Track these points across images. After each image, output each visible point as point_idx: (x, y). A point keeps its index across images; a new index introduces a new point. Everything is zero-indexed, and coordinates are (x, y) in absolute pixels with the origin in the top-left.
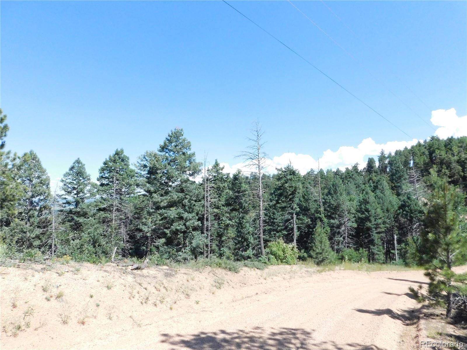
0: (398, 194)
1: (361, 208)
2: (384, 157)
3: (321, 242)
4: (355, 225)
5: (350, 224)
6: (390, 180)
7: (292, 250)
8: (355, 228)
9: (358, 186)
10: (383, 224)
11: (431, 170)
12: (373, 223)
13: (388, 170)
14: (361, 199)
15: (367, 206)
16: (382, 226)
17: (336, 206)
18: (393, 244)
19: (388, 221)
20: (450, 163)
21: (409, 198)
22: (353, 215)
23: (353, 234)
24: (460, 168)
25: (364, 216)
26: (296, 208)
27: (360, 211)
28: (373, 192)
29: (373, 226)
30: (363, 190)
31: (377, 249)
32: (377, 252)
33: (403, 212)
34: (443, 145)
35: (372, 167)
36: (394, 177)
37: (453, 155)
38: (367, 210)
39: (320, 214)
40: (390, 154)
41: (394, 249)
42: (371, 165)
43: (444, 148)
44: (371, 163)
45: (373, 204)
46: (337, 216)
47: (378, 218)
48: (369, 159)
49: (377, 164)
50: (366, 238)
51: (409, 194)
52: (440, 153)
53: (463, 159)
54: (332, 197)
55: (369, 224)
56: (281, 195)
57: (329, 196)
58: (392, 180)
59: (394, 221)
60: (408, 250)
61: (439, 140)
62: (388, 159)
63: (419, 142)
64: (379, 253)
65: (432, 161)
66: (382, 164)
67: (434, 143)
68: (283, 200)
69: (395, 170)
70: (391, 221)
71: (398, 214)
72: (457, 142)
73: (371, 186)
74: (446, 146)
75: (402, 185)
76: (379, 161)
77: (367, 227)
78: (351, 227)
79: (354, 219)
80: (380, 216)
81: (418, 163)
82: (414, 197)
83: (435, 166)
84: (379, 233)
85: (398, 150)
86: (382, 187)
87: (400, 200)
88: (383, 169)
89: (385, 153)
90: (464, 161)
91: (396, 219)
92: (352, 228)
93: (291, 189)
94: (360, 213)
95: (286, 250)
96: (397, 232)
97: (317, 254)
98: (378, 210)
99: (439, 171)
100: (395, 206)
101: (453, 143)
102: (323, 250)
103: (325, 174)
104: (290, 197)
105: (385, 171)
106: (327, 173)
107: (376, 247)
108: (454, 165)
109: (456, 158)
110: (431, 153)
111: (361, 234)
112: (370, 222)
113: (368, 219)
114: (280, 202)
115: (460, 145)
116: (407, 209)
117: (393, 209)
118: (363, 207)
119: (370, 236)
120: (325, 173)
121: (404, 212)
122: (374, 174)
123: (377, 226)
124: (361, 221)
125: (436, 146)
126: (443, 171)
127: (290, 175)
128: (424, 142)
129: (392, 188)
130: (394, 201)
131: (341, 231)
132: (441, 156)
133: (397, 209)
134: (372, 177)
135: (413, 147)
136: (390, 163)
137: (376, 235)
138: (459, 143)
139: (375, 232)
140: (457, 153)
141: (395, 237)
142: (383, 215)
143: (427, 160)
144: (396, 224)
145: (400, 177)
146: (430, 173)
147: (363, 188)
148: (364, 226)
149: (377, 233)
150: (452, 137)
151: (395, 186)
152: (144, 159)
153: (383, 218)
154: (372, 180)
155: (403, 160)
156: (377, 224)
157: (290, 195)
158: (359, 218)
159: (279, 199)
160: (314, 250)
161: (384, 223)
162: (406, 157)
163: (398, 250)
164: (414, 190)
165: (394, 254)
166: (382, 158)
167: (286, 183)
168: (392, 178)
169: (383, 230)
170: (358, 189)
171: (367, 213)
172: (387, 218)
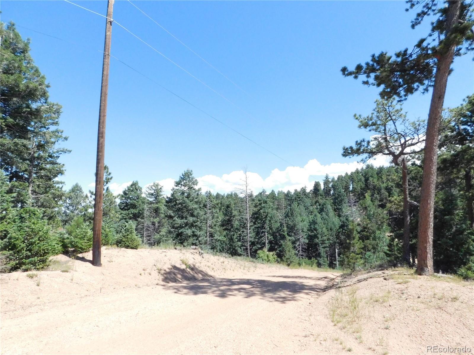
0: (339, 216)
1: (311, 228)
2: (329, 181)
3: (289, 251)
4: (307, 241)
5: (302, 240)
6: (333, 203)
7: (273, 256)
8: (307, 244)
9: (307, 208)
10: (328, 241)
11: (366, 194)
12: (320, 240)
13: (331, 193)
14: (311, 220)
15: (315, 226)
16: (327, 242)
17: (292, 226)
18: (335, 257)
19: (331, 238)
20: (381, 190)
21: (347, 219)
22: (305, 233)
23: (305, 248)
24: (387, 194)
25: (313, 234)
26: (267, 228)
27: (310, 230)
28: (319, 213)
29: (320, 242)
30: (312, 212)
31: (323, 261)
32: (323, 263)
33: (342, 231)
34: (375, 173)
35: (318, 190)
36: (337, 201)
37: (383, 182)
38: (315, 229)
39: (284, 233)
40: (333, 179)
41: (335, 261)
42: (317, 188)
43: (376, 176)
44: (317, 185)
45: (320, 225)
46: (293, 234)
47: (323, 235)
48: (316, 182)
49: (322, 187)
50: (314, 252)
51: (347, 216)
52: (373, 180)
53: (390, 187)
54: (290, 219)
55: (316, 240)
56: (257, 218)
57: (288, 218)
58: (334, 203)
59: (336, 237)
60: (345, 260)
61: (373, 168)
62: (331, 183)
63: (357, 169)
64: (324, 263)
65: (367, 187)
66: (326, 187)
67: (369, 171)
68: (259, 222)
69: (337, 194)
70: (334, 238)
71: (339, 233)
72: (386, 171)
73: (318, 209)
74: (378, 174)
75: (343, 208)
76: (324, 185)
77: (315, 243)
78: (303, 242)
79: (305, 237)
80: (325, 234)
81: (356, 188)
82: (351, 219)
83: (369, 191)
84: (324, 248)
85: (340, 175)
86: (327, 210)
87: (341, 220)
88: (327, 192)
89: (329, 177)
90: (391, 188)
91: (338, 237)
92: (305, 244)
93: (264, 214)
94: (310, 231)
95: (269, 256)
96: (338, 247)
97: (287, 259)
98: (324, 229)
99: (372, 195)
100: (337, 226)
101: (383, 172)
102: (291, 256)
103: (277, 196)
104: (263, 220)
105: (329, 194)
106: (278, 194)
107: (322, 258)
108: (383, 191)
109: (385, 185)
110: (367, 180)
111: (310, 249)
112: (318, 238)
113: (316, 236)
114: (256, 223)
115: (388, 174)
116: (345, 228)
117: (335, 229)
118: (312, 226)
119: (317, 250)
120: (276, 194)
121: (344, 231)
122: (320, 197)
123: (323, 242)
124: (311, 238)
125: (370, 174)
126: (375, 195)
127: (264, 203)
128: (361, 170)
129: (335, 210)
130: (336, 221)
131: (296, 246)
132: (374, 183)
133: (338, 228)
134: (318, 199)
135: (352, 173)
136: (333, 186)
137: (322, 249)
138: (388, 172)
139: (321, 246)
140: (386, 181)
141: (337, 251)
142: (328, 233)
143: (363, 186)
144: (338, 241)
145: (341, 201)
146: (365, 197)
147: (311, 210)
148: (313, 242)
149: (323, 248)
150: (383, 166)
151: (337, 209)
152: (151, 189)
153: (327, 236)
154: (318, 202)
155: (344, 185)
156: (323, 241)
157: (264, 218)
158: (309, 235)
159: (256, 221)
160: (285, 257)
161: (328, 239)
162: (346, 182)
163: (338, 261)
164: (351, 213)
165: (335, 264)
166: (326, 182)
167: (261, 209)
168: (335, 201)
169: (328, 245)
170: (306, 211)
171: (315, 232)
172: (330, 236)
